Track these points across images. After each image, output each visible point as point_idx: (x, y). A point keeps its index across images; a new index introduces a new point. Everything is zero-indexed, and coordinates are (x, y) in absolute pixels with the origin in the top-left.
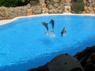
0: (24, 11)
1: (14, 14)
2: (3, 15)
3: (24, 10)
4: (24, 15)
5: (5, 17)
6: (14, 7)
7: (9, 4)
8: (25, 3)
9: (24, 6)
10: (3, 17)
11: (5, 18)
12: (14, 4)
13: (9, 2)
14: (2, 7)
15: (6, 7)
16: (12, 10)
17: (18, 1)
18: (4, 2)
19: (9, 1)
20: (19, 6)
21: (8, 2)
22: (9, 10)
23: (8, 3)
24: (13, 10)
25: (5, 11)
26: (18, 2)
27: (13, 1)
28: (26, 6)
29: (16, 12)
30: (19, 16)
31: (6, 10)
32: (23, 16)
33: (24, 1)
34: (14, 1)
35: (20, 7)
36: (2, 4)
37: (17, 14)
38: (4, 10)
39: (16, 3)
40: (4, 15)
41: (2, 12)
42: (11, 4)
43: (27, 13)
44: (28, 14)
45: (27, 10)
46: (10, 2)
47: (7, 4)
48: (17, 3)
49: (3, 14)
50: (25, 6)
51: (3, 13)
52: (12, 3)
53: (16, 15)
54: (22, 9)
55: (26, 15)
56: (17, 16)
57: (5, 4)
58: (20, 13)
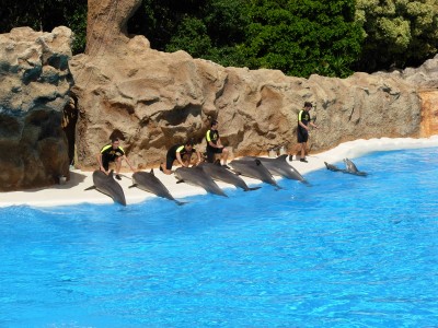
0: (400, 105)
1: (336, 118)
2: (263, 125)
3: (402, 99)
4: (403, 127)
5: (273, 137)
6: (339, 75)
7: (308, 53)
8: (412, 47)
9: (401, 67)
10: (261, 133)
11: (274, 142)
12: (338, 53)
13: (307, 43)
14: (262, 71)
15: (286, 70)
16: (323, 95)
17: (365, 35)
18: (274, 41)
19: (306, 33)
20: (370, 72)
21: (304, 38)
22: (303, 92)
23: (302, 46)
24: (333, 97)
25: (275, 97)
26: (364, 43)
27: (335, 38)
28: (421, 71)
29: (347, 105)
30: (365, 136)
31: (286, 95)
32: (393, 134)
33: (407, 40)
34: (340, 38)
35: (379, 79)
36: (262, 52)
37: (355, 118)
38: (270, 94)
39: (350, 49)
40: (271, 127)
41: (259, 104)
42: (317, 52)
43: (421, 119)
44: (424, 126)
45: (425, 97)
46: (311, 44)
47: (297, 57)
48: (358, 48)
49: (266, 115)
50: (408, 69)
51: (266, 108)
52: (324, 46)
53: (350, 127)
54: (387, 90)
55: (414, 133)
56: (353, 136)
57: (283, 53)
58: (377, 119)
